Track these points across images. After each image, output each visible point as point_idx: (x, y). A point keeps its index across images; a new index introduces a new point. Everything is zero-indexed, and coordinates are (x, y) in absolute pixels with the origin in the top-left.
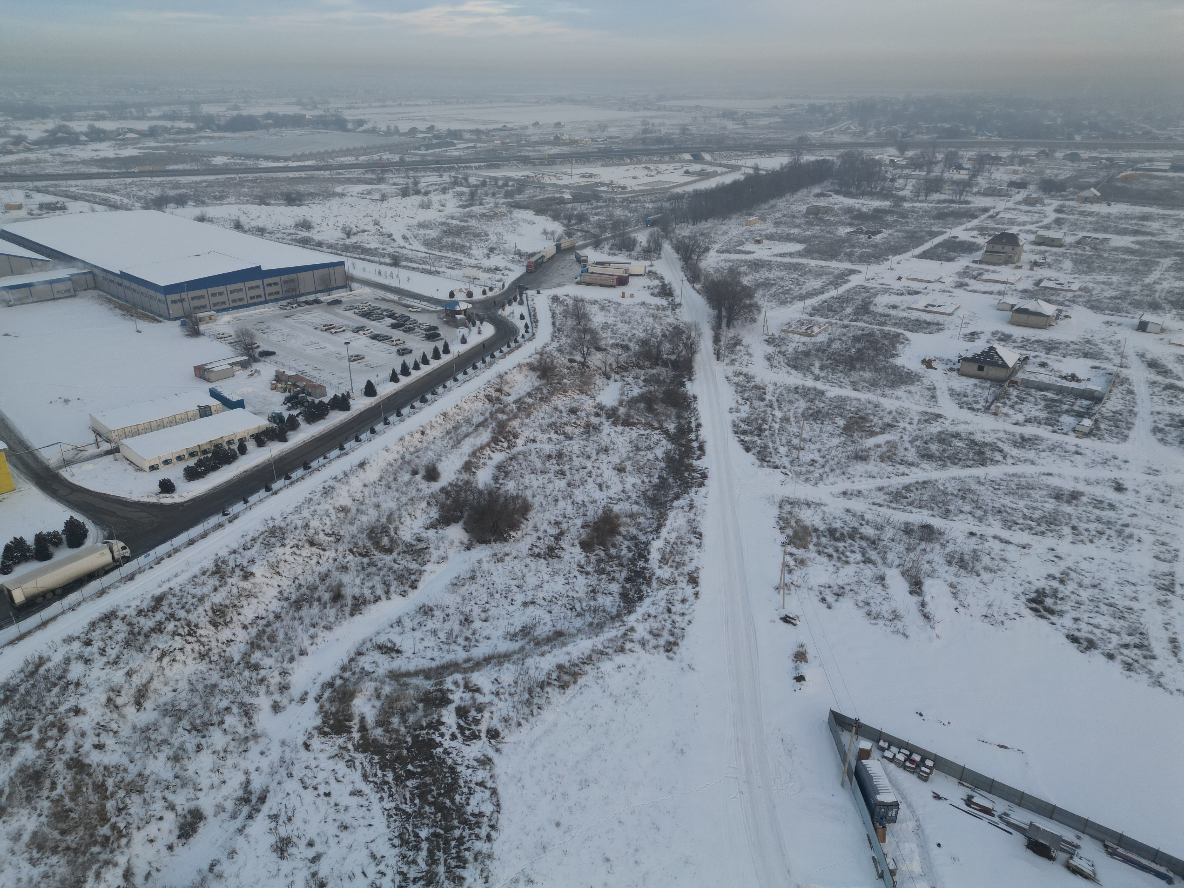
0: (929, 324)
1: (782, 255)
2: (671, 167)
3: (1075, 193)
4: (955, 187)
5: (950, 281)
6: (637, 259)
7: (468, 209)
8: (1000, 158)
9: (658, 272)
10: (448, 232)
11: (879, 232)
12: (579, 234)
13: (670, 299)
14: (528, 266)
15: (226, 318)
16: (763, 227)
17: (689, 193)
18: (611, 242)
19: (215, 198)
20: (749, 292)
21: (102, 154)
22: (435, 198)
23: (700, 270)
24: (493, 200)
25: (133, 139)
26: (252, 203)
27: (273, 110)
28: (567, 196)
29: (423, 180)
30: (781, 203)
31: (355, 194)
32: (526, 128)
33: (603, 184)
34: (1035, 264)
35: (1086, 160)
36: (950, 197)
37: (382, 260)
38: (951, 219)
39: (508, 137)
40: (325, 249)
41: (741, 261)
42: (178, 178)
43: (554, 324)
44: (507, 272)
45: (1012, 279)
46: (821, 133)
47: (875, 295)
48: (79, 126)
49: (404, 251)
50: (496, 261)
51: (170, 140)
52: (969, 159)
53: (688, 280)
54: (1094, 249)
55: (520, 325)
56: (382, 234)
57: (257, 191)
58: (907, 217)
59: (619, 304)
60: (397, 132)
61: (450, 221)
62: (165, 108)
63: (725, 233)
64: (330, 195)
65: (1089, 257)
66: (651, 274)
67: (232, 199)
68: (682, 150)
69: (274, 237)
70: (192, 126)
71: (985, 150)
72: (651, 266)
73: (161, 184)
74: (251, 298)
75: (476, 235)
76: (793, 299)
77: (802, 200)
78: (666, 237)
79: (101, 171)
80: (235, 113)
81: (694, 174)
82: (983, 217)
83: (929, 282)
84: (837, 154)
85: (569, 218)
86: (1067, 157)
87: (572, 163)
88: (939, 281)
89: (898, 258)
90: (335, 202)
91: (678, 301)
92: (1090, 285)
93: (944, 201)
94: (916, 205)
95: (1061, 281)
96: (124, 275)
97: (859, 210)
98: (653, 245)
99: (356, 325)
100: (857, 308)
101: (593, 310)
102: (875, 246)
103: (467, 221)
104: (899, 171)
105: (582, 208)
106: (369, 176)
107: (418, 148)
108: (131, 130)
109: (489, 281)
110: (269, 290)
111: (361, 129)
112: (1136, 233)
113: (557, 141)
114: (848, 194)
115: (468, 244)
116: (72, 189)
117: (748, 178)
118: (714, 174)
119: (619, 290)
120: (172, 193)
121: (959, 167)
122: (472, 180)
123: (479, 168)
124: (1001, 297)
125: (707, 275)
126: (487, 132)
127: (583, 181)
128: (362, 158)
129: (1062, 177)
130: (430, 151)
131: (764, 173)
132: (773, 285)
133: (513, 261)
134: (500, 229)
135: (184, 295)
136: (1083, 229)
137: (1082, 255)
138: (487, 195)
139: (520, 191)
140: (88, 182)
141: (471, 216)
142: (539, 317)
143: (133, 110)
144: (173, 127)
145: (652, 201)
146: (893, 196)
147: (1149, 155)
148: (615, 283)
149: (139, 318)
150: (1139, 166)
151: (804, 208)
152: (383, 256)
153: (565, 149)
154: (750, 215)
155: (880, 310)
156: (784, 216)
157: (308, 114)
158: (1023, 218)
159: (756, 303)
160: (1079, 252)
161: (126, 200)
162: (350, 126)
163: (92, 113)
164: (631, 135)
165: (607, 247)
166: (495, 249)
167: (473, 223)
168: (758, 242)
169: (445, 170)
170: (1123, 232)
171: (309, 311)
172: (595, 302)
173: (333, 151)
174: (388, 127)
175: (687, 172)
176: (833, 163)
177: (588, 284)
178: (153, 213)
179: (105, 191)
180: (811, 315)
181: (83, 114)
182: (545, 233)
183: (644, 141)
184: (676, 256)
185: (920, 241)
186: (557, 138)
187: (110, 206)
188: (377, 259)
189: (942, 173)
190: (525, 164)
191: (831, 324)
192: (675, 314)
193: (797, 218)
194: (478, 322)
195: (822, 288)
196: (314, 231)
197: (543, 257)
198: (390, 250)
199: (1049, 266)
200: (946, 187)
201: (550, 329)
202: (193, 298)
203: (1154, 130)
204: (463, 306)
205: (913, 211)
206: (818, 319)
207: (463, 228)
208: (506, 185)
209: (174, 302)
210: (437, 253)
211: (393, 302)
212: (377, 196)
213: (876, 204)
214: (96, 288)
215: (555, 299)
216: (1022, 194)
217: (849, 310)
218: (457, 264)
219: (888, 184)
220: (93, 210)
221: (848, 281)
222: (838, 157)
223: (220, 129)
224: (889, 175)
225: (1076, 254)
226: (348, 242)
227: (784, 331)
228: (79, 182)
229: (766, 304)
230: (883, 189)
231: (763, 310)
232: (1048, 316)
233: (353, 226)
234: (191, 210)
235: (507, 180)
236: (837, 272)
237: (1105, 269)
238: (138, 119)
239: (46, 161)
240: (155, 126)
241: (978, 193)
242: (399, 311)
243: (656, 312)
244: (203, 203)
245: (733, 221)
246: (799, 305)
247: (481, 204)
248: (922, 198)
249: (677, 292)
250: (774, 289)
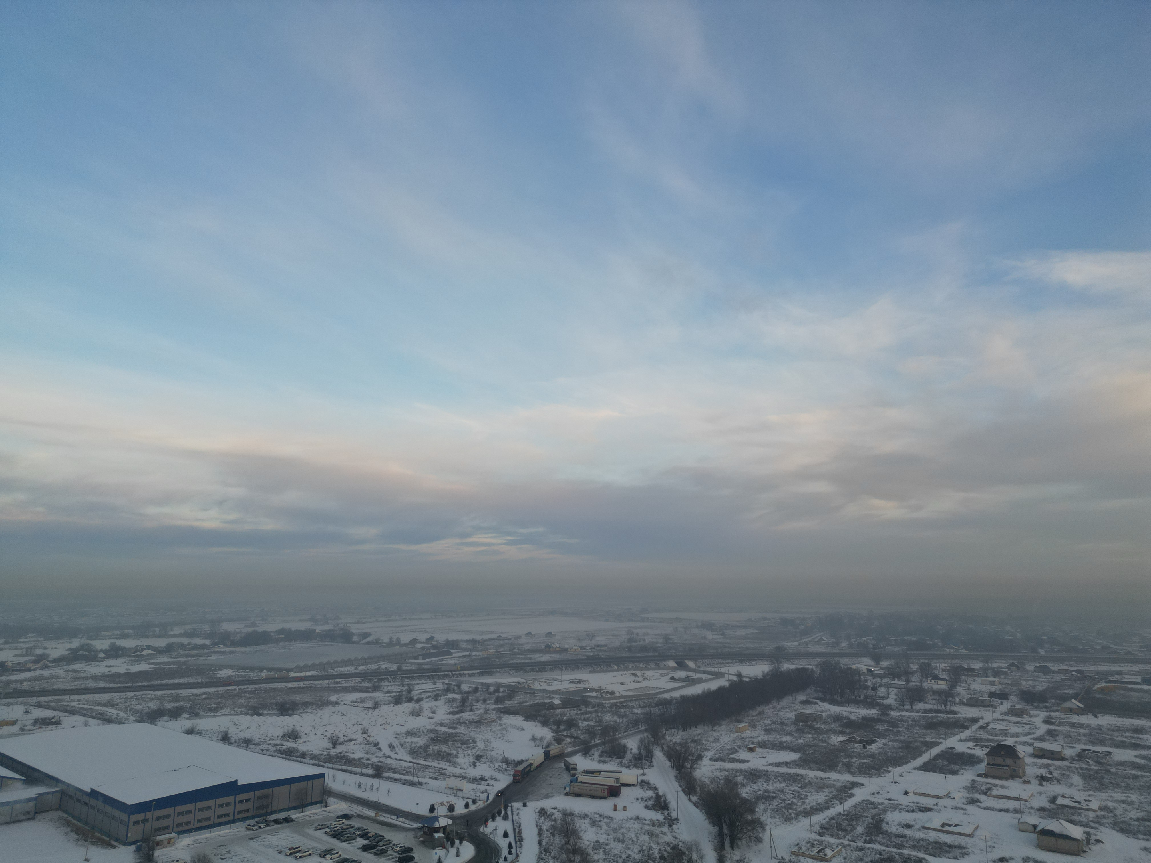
0: (951, 846)
1: (778, 765)
2: (657, 673)
3: (1058, 705)
4: (937, 697)
5: (960, 796)
6: (628, 767)
7: (458, 716)
8: (973, 670)
9: (651, 782)
10: (435, 740)
11: (873, 742)
12: (569, 740)
13: (666, 813)
14: (515, 776)
15: (186, 840)
16: (754, 734)
17: (676, 699)
18: (601, 748)
19: (210, 710)
20: (749, 806)
21: (114, 670)
22: (426, 705)
23: (695, 780)
24: (483, 706)
25: (148, 655)
26: (245, 714)
27: (287, 626)
28: (557, 702)
29: (417, 687)
30: (768, 710)
31: (348, 702)
32: (519, 637)
33: (592, 690)
34: (1042, 779)
35: (1057, 672)
36: (935, 707)
37: (365, 771)
38: (942, 730)
39: (502, 646)
40: (308, 760)
41: (737, 771)
42: (179, 691)
43: (540, 843)
44: (492, 782)
45: (1024, 795)
46: (796, 643)
47: (885, 811)
48: (101, 644)
49: (389, 761)
50: (483, 770)
51: (182, 656)
52: (943, 670)
53: (683, 791)
54: (1098, 763)
55: (503, 844)
56: (368, 743)
57: (253, 702)
58: (897, 727)
59: (611, 819)
60: (398, 643)
61: (439, 728)
62: (187, 627)
63: (716, 740)
64: (323, 704)
65: (1096, 772)
66: (644, 784)
67: (226, 711)
68: (666, 658)
69: (258, 749)
70: (207, 642)
71: (957, 662)
72: (644, 774)
73: (161, 698)
74: (219, 817)
75: (464, 742)
76: (798, 814)
77: (789, 707)
78: (657, 743)
79: (108, 685)
80: (251, 629)
81: (679, 680)
82: (975, 727)
83: (938, 797)
84: (816, 663)
85: (558, 723)
86: (1038, 669)
87: (561, 670)
88: (948, 796)
89: (898, 770)
90: (327, 711)
91: (674, 815)
92: (1110, 804)
93: (930, 711)
94: (904, 713)
95: (1078, 799)
96: (94, 794)
97: (848, 718)
98: (643, 752)
99: (323, 848)
100: (868, 827)
101: (583, 826)
102: (872, 756)
103: (455, 728)
104: (878, 680)
105: (571, 713)
106: (366, 684)
107: (416, 658)
108: (149, 647)
109: (472, 793)
110: (240, 807)
111: (365, 641)
112: (1135, 746)
113: (548, 649)
114: (833, 702)
115: (454, 752)
116: (73, 704)
117: (733, 684)
118: (700, 681)
119: (609, 803)
120: (169, 706)
121: (936, 678)
122: (465, 687)
123: (472, 675)
124: (1019, 816)
125: (703, 786)
126: (483, 642)
127: (572, 687)
128: (361, 668)
129: (1039, 688)
130: (427, 660)
131: (747, 680)
132: (774, 798)
133: (499, 770)
134: (489, 736)
135: (149, 815)
136: (1079, 741)
137: (1087, 769)
138: (477, 701)
139: (510, 697)
140: (90, 697)
141: (460, 723)
142: (524, 834)
143: (157, 629)
144: (189, 644)
145: (640, 707)
146: (878, 704)
147: (1115, 668)
148: (606, 794)
149: (93, 843)
150: (1111, 678)
151: (792, 715)
152: (366, 767)
153: (556, 657)
154: (740, 721)
155: (893, 829)
156: (774, 723)
157: (318, 629)
158: (1014, 729)
159: (759, 819)
160: (1084, 766)
161: (122, 714)
162: (355, 638)
163: (118, 632)
164: (617, 644)
165: (596, 754)
166: (481, 757)
167: (461, 729)
168: (751, 750)
169: (439, 677)
170: (1122, 745)
171: (276, 831)
172: (586, 816)
173: (335, 662)
174: (391, 639)
175: (673, 678)
176: (812, 670)
177: (578, 795)
178: (146, 727)
179: (105, 705)
180: (820, 834)
181: (109, 633)
182: (534, 739)
183: (630, 649)
184: (668, 764)
185: (918, 754)
186: (548, 646)
187: (105, 720)
188: (359, 770)
189: (921, 682)
190: (517, 670)
191: (844, 846)
192: (672, 831)
193: (787, 725)
194: (457, 842)
195: (826, 802)
196: (300, 741)
197: (531, 764)
198: (374, 760)
199: (1058, 781)
200: (929, 697)
201: (536, 849)
202: (158, 819)
203: (1111, 646)
204: (443, 822)
205: (902, 721)
206: (828, 839)
207: (451, 735)
208: (497, 691)
209: (136, 823)
210: (422, 762)
211: (368, 818)
212: (370, 704)
213: (864, 712)
214: (59, 809)
215: (542, 812)
216: (1005, 706)
217: (860, 830)
218: (442, 774)
219: (870, 692)
220: (86, 724)
221: (852, 795)
222: (816, 666)
223: (234, 644)
224: (869, 684)
225: (1081, 768)
226: (333, 752)
227: (794, 853)
228: (82, 697)
229: (769, 820)
230: (866, 697)
231: (767, 828)
232: (1077, 840)
233: (341, 735)
234: (184, 722)
235: (499, 686)
236: (838, 784)
237: (1118, 786)
238: (159, 636)
239: (58, 677)
240: (173, 643)
241: (961, 703)
242: (373, 829)
243: (651, 828)
244: (197, 715)
245: (723, 727)
246: (805, 822)
247: (471, 710)
248: (908, 707)
249: (673, 805)
250: (775, 803)
